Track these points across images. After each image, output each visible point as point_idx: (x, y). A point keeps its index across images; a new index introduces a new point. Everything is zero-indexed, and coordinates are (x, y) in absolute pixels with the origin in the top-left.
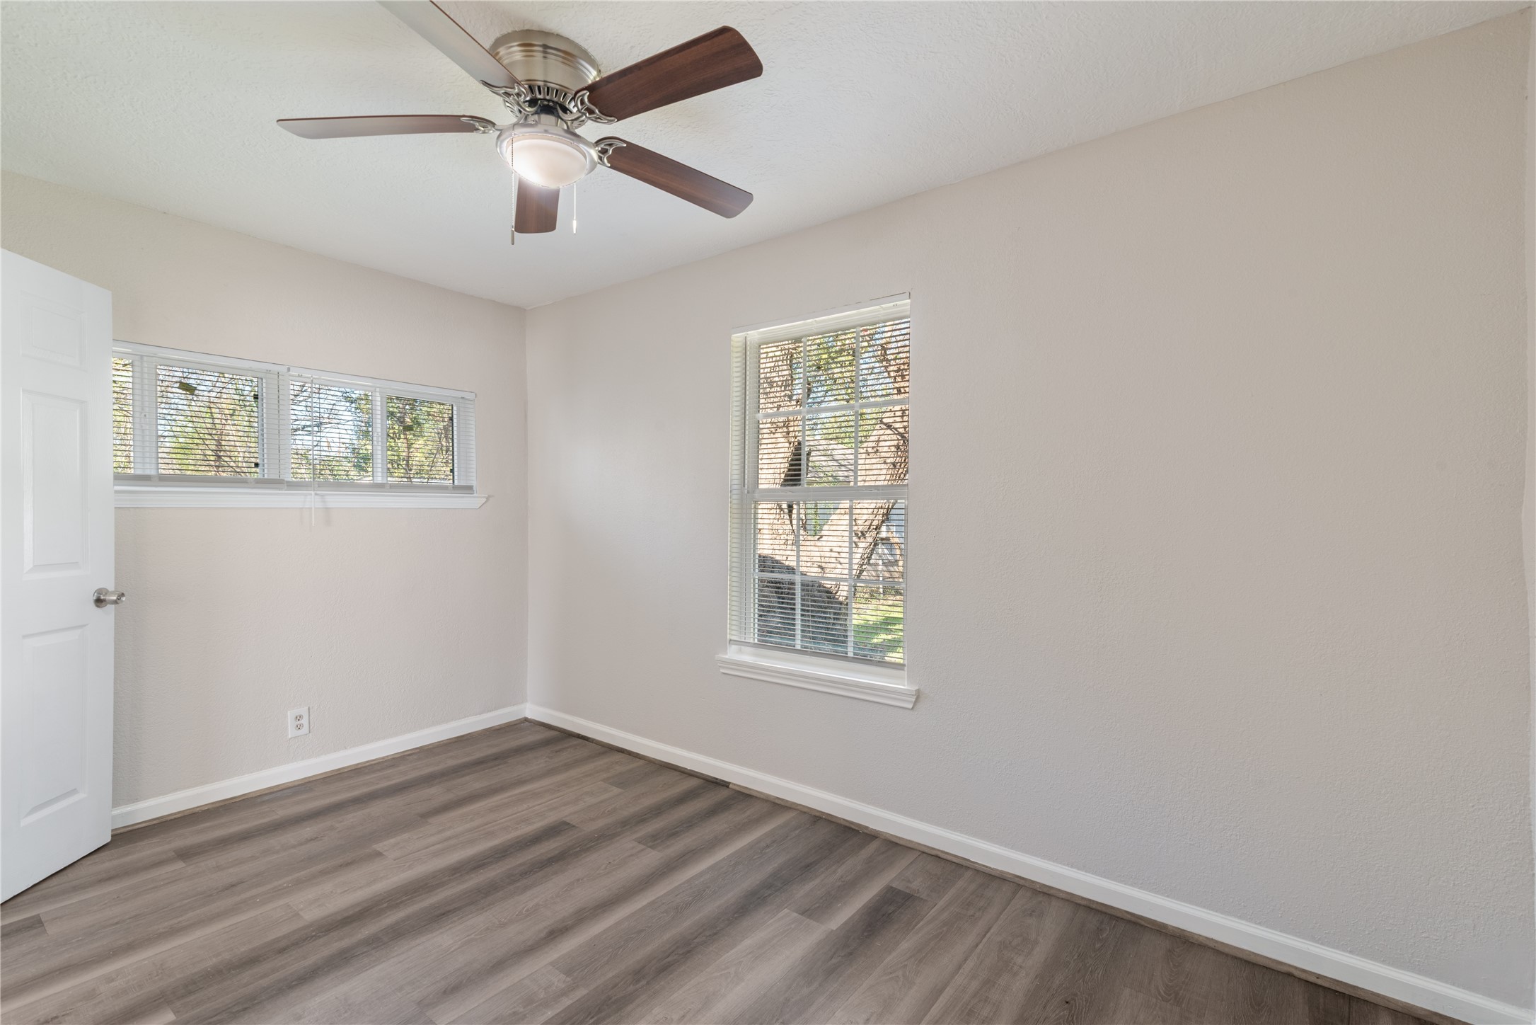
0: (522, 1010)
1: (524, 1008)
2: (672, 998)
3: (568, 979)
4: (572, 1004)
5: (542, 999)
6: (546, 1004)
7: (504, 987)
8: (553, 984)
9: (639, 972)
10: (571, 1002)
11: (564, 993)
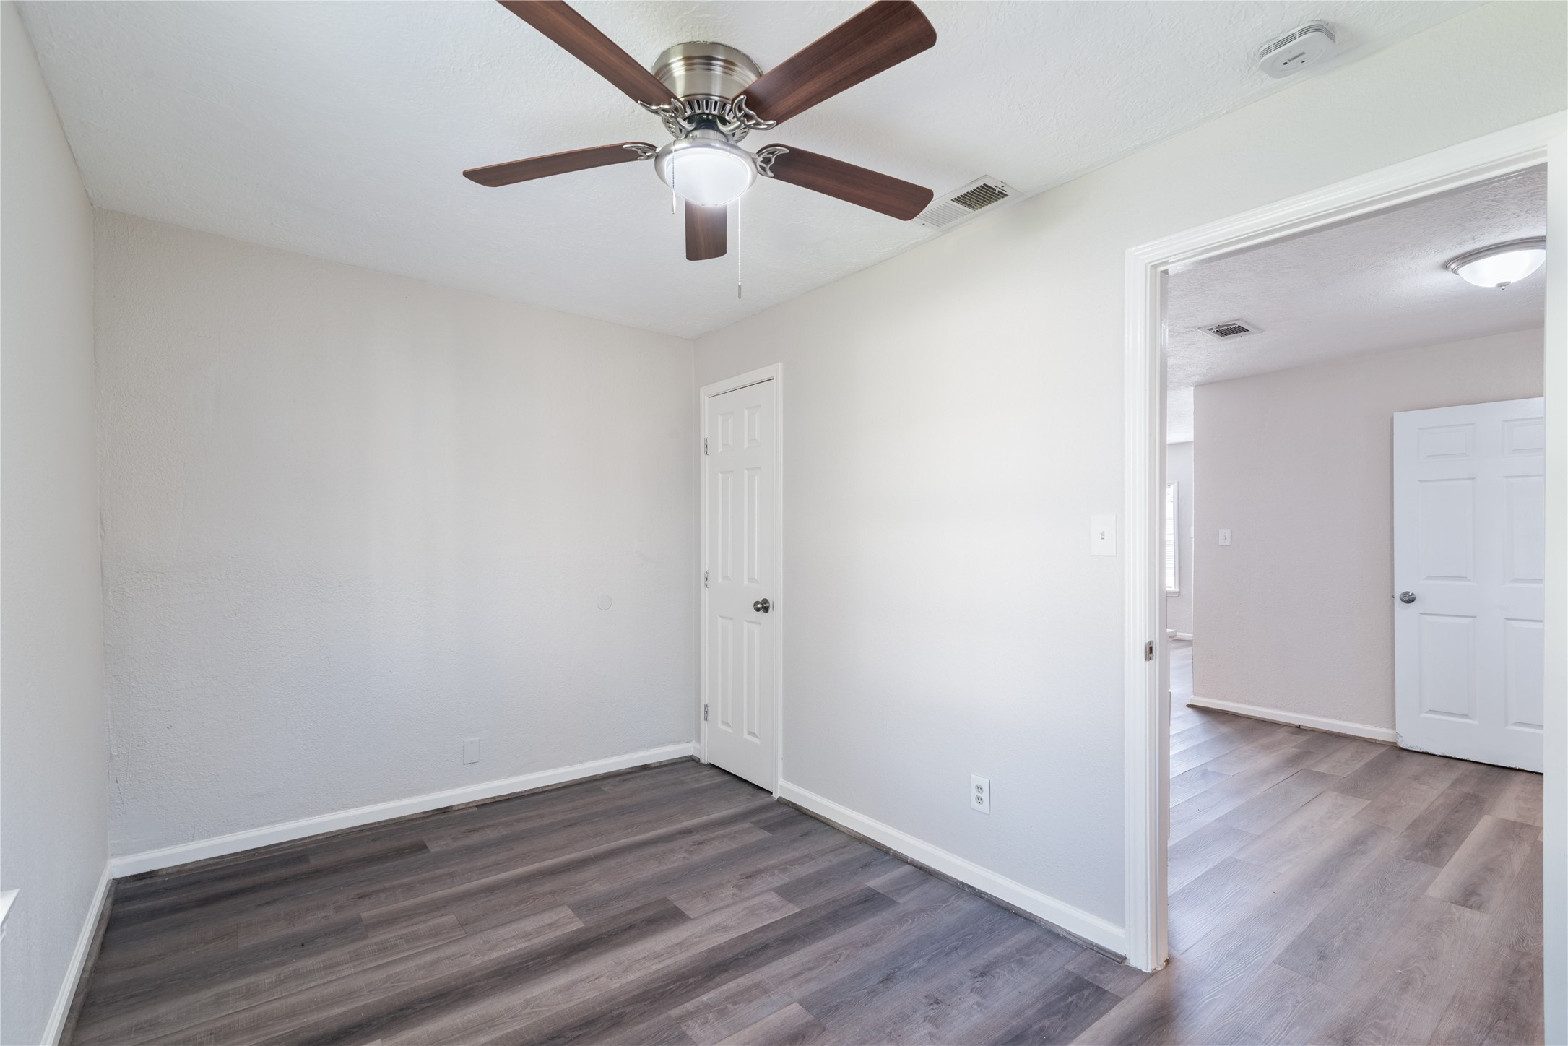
0: (729, 1006)
1: (727, 1007)
2: (598, 994)
3: (684, 1028)
4: (685, 1003)
5: (711, 1012)
6: (708, 1007)
7: (747, 1031)
8: (699, 1026)
9: (613, 1025)
10: (685, 1005)
11: (690, 1015)
